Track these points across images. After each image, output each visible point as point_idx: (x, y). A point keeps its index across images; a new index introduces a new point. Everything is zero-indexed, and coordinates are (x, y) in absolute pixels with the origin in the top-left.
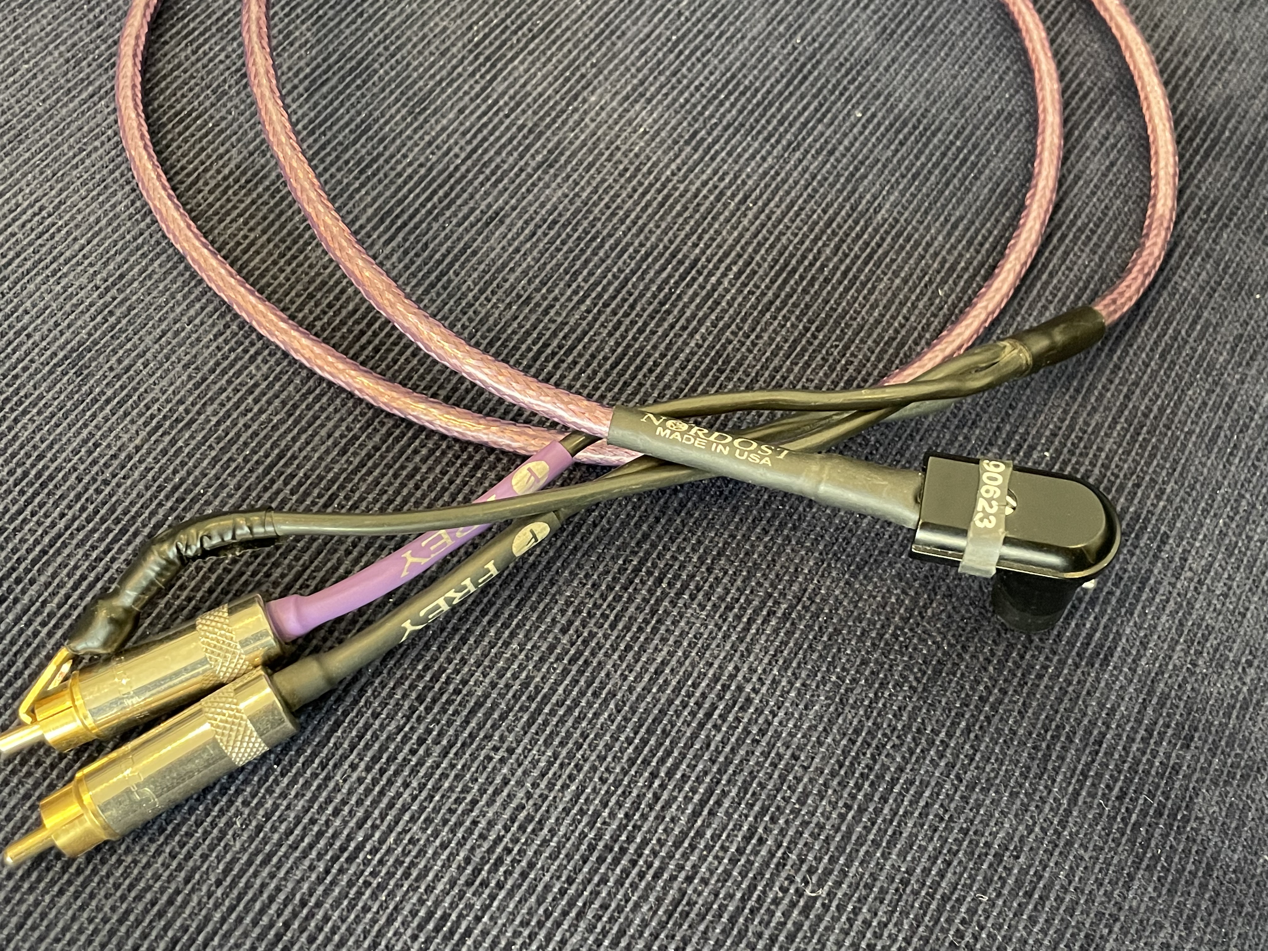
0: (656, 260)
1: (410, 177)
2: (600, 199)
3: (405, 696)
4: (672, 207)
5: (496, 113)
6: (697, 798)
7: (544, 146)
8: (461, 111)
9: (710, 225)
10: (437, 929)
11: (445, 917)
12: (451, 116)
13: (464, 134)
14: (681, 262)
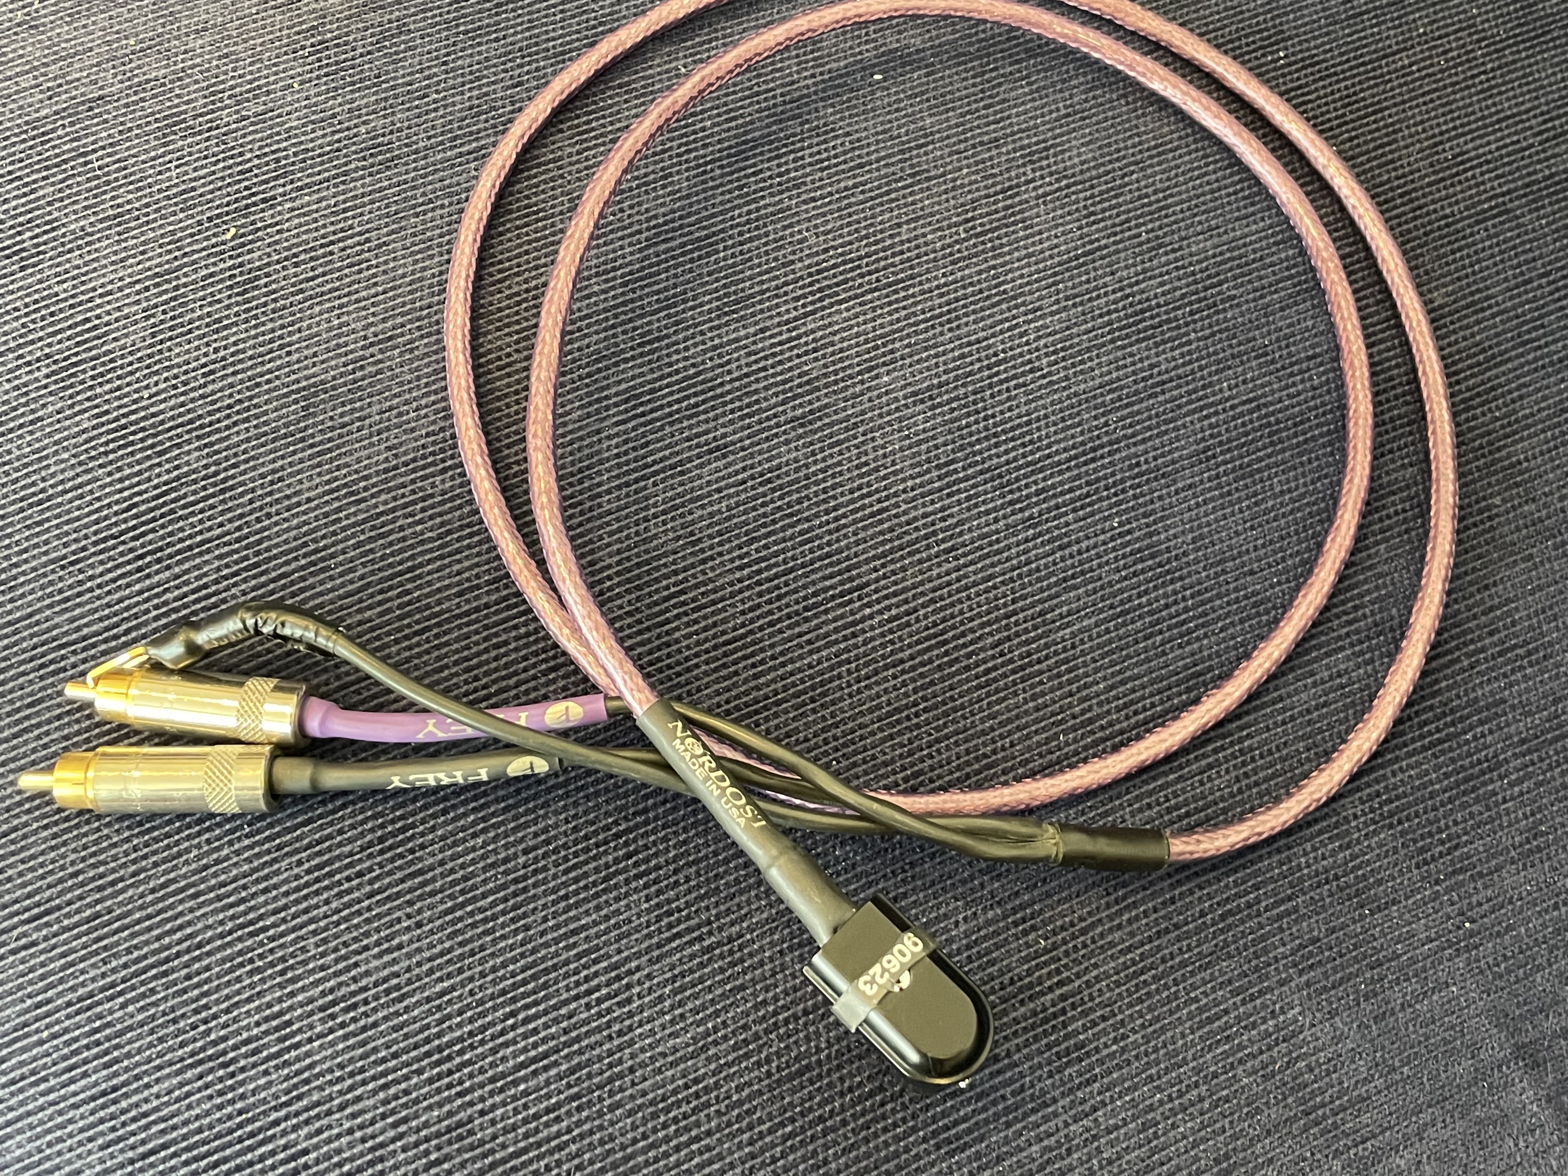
0: (831, 565)
1: (677, 372)
2: (824, 480)
3: (372, 830)
4: (881, 522)
5: (791, 349)
6: (533, 1053)
7: (810, 403)
8: (762, 331)
9: (902, 558)
10: (277, 1029)
11: (289, 1023)
12: (752, 330)
13: (749, 354)
14: (851, 579)
